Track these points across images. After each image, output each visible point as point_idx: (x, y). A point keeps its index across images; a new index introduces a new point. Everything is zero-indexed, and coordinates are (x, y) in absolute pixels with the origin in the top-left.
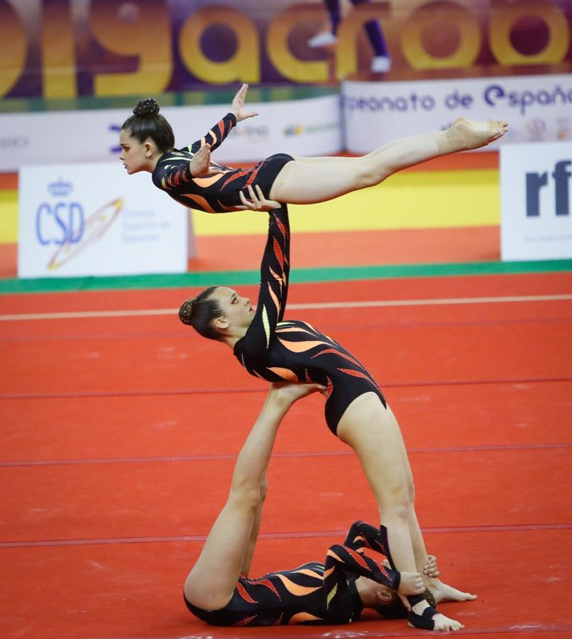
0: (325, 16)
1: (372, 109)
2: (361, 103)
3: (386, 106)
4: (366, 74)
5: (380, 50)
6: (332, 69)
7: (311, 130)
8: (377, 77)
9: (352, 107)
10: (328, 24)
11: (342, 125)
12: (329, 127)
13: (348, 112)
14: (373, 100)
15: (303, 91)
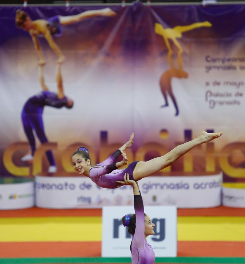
0: (29, 148)
1: (48, 189)
2: (43, 186)
3: (54, 187)
4: (46, 173)
5: (52, 163)
6: (31, 171)
7: (21, 197)
8: (51, 175)
9: (39, 188)
10: (30, 151)
11: (34, 195)
12: (29, 196)
13: (37, 189)
14: (48, 185)
15: (18, 180)
